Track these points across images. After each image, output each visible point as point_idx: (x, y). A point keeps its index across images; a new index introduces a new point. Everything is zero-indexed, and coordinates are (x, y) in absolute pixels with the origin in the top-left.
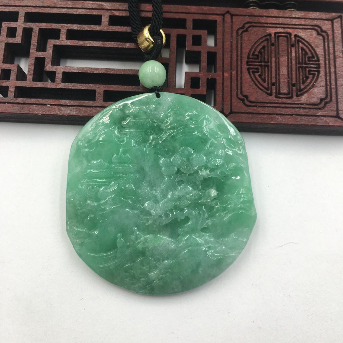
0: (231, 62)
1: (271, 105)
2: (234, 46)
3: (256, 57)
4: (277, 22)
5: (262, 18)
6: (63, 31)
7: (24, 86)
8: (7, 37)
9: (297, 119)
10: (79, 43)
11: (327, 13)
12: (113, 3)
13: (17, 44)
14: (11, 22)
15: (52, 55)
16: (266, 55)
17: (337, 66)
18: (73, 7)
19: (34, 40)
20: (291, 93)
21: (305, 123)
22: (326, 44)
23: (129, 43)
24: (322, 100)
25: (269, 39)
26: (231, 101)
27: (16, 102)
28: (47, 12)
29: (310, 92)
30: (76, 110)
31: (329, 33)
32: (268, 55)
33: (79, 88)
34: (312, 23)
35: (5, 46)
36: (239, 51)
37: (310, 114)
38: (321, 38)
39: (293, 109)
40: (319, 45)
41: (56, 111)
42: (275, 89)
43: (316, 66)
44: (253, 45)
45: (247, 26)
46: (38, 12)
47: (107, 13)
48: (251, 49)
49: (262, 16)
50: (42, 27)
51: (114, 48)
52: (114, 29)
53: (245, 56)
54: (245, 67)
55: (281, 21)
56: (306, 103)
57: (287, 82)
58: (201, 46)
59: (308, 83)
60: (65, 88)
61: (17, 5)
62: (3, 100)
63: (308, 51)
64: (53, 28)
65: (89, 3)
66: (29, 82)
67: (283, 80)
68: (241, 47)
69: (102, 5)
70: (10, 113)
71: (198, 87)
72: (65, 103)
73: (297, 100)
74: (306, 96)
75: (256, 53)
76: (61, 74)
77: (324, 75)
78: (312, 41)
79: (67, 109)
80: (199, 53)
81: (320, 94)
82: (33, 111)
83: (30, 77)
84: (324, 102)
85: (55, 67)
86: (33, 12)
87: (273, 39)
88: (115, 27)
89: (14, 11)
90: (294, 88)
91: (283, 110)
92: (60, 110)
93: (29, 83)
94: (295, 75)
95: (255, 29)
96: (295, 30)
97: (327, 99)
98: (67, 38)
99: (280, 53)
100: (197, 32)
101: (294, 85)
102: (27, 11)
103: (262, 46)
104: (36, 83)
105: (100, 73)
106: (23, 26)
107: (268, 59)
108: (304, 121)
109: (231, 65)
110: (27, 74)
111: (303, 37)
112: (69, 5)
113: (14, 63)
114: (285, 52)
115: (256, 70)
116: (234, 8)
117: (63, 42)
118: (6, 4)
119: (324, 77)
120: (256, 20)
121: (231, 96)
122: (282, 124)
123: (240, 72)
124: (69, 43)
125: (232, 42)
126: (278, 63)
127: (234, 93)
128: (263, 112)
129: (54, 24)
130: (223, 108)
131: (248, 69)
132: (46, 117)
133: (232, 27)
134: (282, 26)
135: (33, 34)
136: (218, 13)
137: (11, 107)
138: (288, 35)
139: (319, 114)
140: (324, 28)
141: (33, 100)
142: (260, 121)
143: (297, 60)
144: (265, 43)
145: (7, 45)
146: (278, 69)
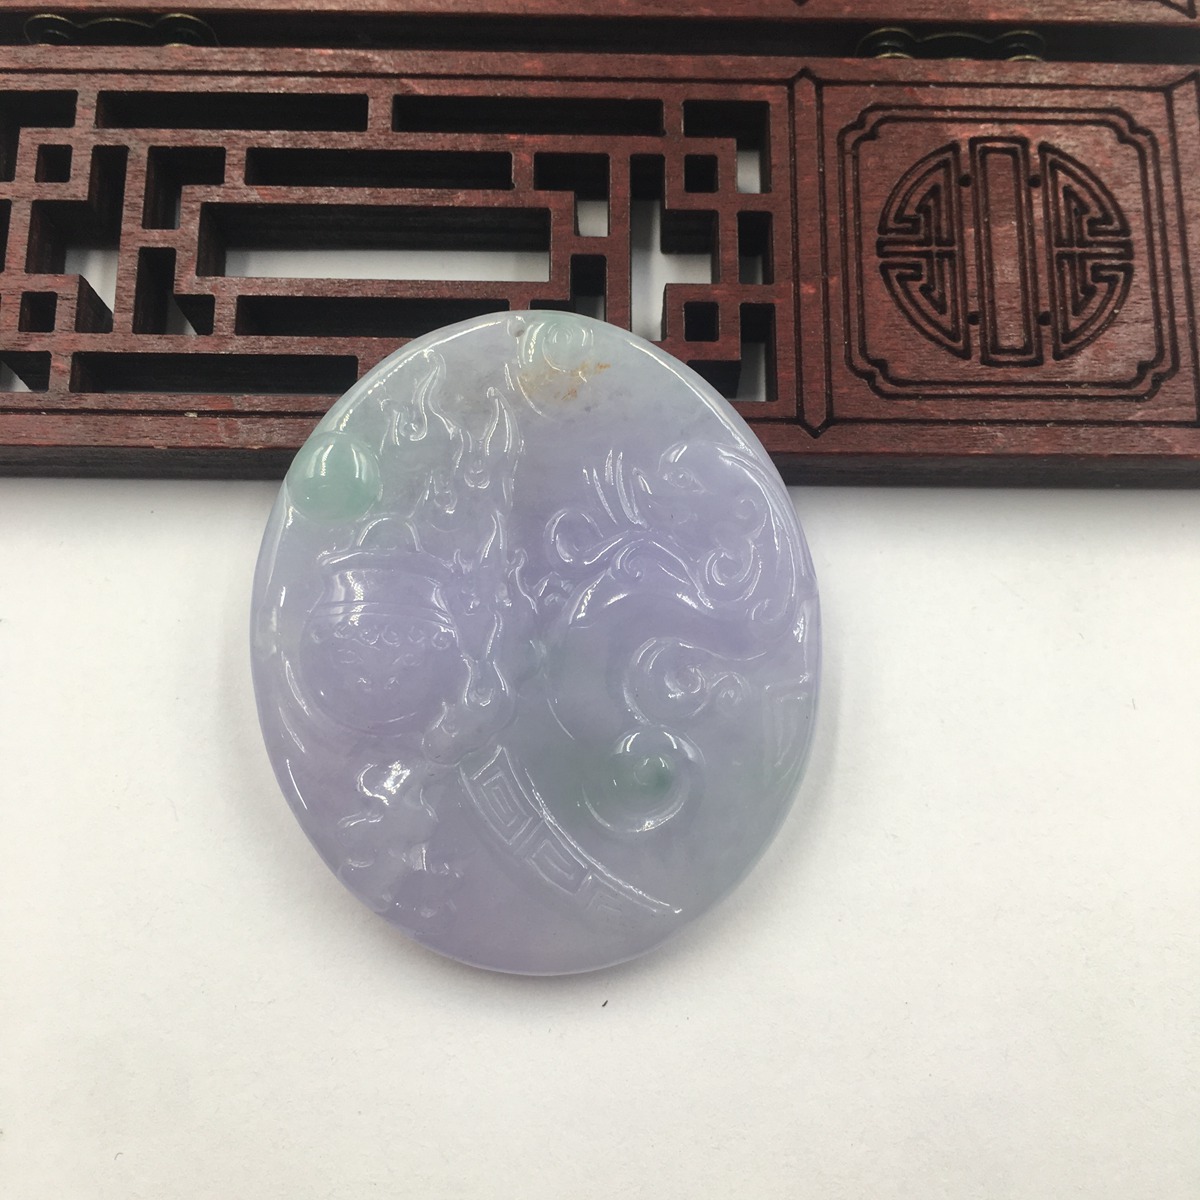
0: (825, 247)
1: (968, 392)
2: (832, 188)
3: (909, 225)
4: (978, 103)
5: (926, 89)
6: (234, 155)
7: (105, 350)
8: (37, 181)
9: (1059, 437)
10: (291, 196)
11: (1147, 66)
12: (405, 54)
13: (74, 205)
14: (49, 129)
15: (200, 238)
16: (944, 216)
17: (1190, 247)
18: (268, 69)
19: (135, 189)
20: (1035, 347)
21: (1090, 450)
22: (1151, 171)
23: (465, 191)
24: (1143, 367)
25: (952, 162)
26: (829, 380)
27: (76, 407)
28: (174, 90)
29: (1101, 340)
30: (290, 427)
31: (1157, 136)
32: (950, 218)
33: (297, 352)
34: (1099, 102)
35: (32, 212)
36: (850, 205)
37: (1106, 418)
38: (1132, 152)
39: (1047, 403)
40: (1126, 177)
41: (220, 434)
42: (981, 334)
43: (1118, 251)
44: (898, 185)
45: (873, 118)
46: (143, 92)
47: (385, 88)
48: (890, 198)
49: (926, 84)
50: (160, 144)
51: (414, 207)
52: (412, 145)
53: (871, 221)
54: (873, 261)
55: (989, 97)
56: (1090, 380)
57: (1020, 309)
58: (715, 194)
59: (1094, 311)
60: (249, 352)
61: (67, 66)
62: (32, 400)
63: (1087, 199)
64: (198, 144)
65: (321, 55)
66: (121, 337)
67: (1006, 304)
68: (857, 191)
69: (368, 61)
70: (61, 446)
71: (712, 336)
72: (250, 406)
73: (1057, 369)
74: (1087, 357)
75: (910, 211)
76: (231, 306)
77: (1148, 279)
78: (1102, 163)
79: (259, 425)
80: (712, 215)
81: (1136, 348)
82: (140, 436)
83: (123, 320)
84: (1150, 375)
85: (210, 281)
86: (127, 92)
87: (966, 163)
88: (414, 134)
89: (60, 88)
90: (1046, 330)
91: (1010, 407)
92: (232, 431)
93: (122, 339)
94: (1047, 285)
95: (903, 128)
96: (1041, 127)
97: (1163, 363)
98: (252, 179)
99: (992, 207)
100: (702, 146)
101: (1044, 319)
102: (103, 89)
103: (928, 188)
104: (144, 337)
105: (367, 298)
106: (94, 140)
107: (951, 232)
108: (1086, 442)
109: (825, 257)
110: (112, 308)
111: (1069, 151)
112: (253, 62)
113: (62, 272)
114: (1009, 206)
115: (909, 271)
116: (827, 60)
117: (235, 191)
118: (30, 67)
119: (1148, 287)
120: (904, 96)
121: (828, 363)
122: (1010, 456)
123: (857, 277)
124: (255, 195)
125: (822, 175)
126: (985, 246)
127: (839, 353)
128: (943, 416)
129: (201, 131)
130: (802, 405)
131: (884, 269)
132: (184, 454)
133: (820, 122)
134: (996, 115)
135: (130, 167)
136: (772, 75)
137: (61, 424)
138: (1017, 146)
139: (1138, 415)
140: (1141, 118)
141: (136, 399)
142: (932, 448)
143: (1053, 231)
144: (940, 176)
145: (40, 208)
146: (986, 265)
